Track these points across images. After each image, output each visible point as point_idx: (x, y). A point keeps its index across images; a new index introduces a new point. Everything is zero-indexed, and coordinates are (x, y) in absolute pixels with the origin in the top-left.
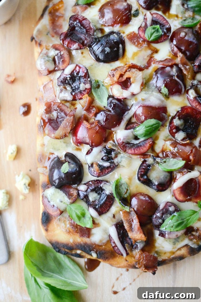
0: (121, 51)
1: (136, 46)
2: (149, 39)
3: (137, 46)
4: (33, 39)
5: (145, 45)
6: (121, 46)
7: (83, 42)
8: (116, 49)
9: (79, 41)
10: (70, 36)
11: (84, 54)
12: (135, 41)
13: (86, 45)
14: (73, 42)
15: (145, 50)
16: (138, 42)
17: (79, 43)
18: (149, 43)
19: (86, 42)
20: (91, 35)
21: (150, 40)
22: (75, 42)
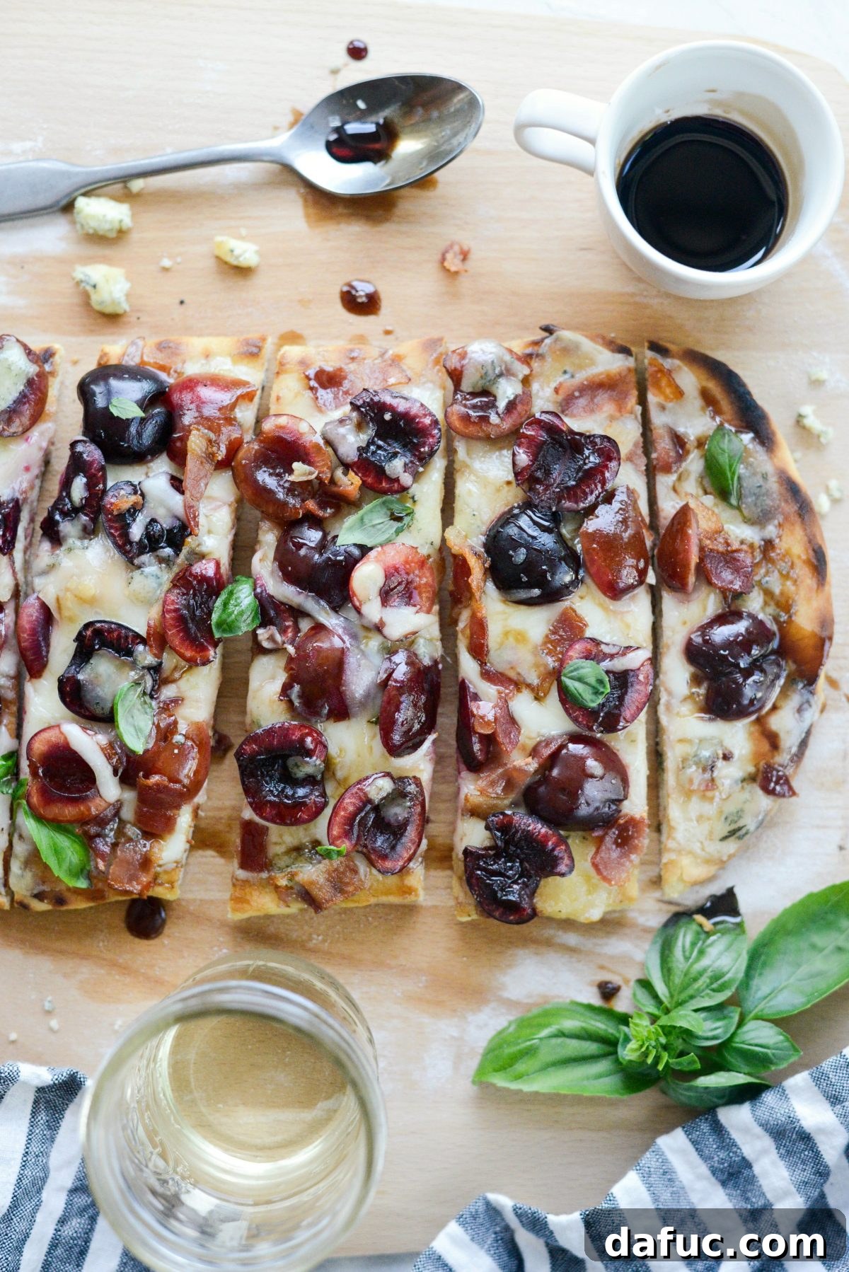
0: (523, 594)
1: (547, 636)
2: (565, 676)
3: (547, 640)
4: (548, 330)
5: (551, 662)
6: (536, 592)
7: (538, 481)
8: (525, 579)
9: (538, 469)
10: (553, 439)
11: (506, 488)
12: (561, 633)
13: (531, 489)
14: (536, 449)
15: (537, 666)
16: (559, 641)
17: (533, 469)
18: (556, 675)
19: (540, 488)
20: (559, 502)
21: (563, 678)
22: (535, 458)
